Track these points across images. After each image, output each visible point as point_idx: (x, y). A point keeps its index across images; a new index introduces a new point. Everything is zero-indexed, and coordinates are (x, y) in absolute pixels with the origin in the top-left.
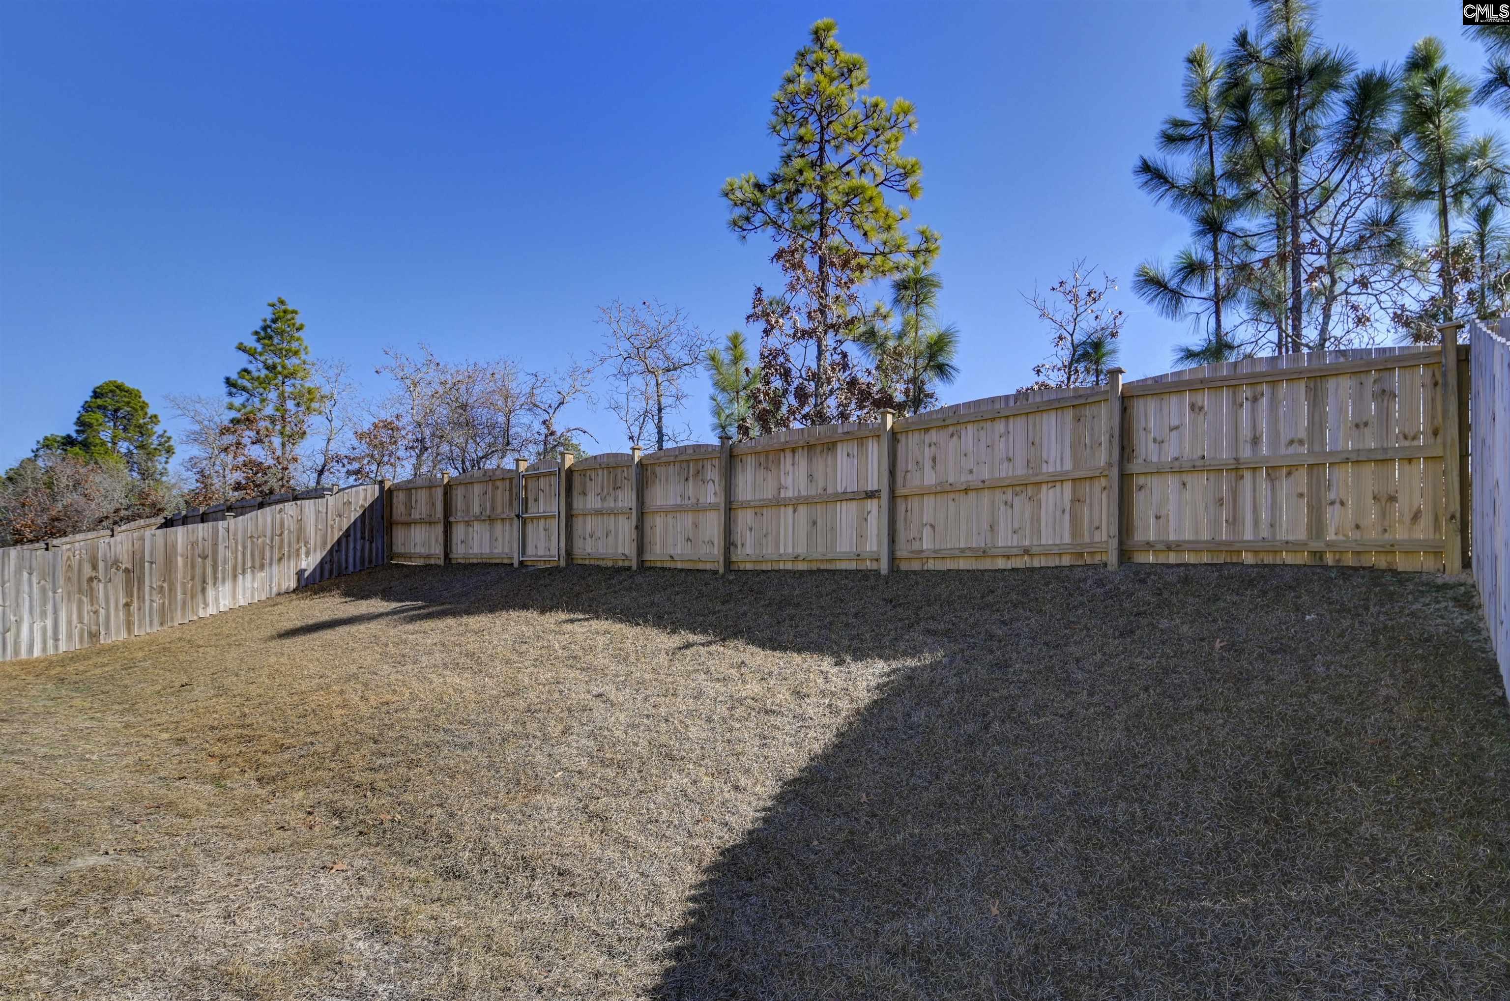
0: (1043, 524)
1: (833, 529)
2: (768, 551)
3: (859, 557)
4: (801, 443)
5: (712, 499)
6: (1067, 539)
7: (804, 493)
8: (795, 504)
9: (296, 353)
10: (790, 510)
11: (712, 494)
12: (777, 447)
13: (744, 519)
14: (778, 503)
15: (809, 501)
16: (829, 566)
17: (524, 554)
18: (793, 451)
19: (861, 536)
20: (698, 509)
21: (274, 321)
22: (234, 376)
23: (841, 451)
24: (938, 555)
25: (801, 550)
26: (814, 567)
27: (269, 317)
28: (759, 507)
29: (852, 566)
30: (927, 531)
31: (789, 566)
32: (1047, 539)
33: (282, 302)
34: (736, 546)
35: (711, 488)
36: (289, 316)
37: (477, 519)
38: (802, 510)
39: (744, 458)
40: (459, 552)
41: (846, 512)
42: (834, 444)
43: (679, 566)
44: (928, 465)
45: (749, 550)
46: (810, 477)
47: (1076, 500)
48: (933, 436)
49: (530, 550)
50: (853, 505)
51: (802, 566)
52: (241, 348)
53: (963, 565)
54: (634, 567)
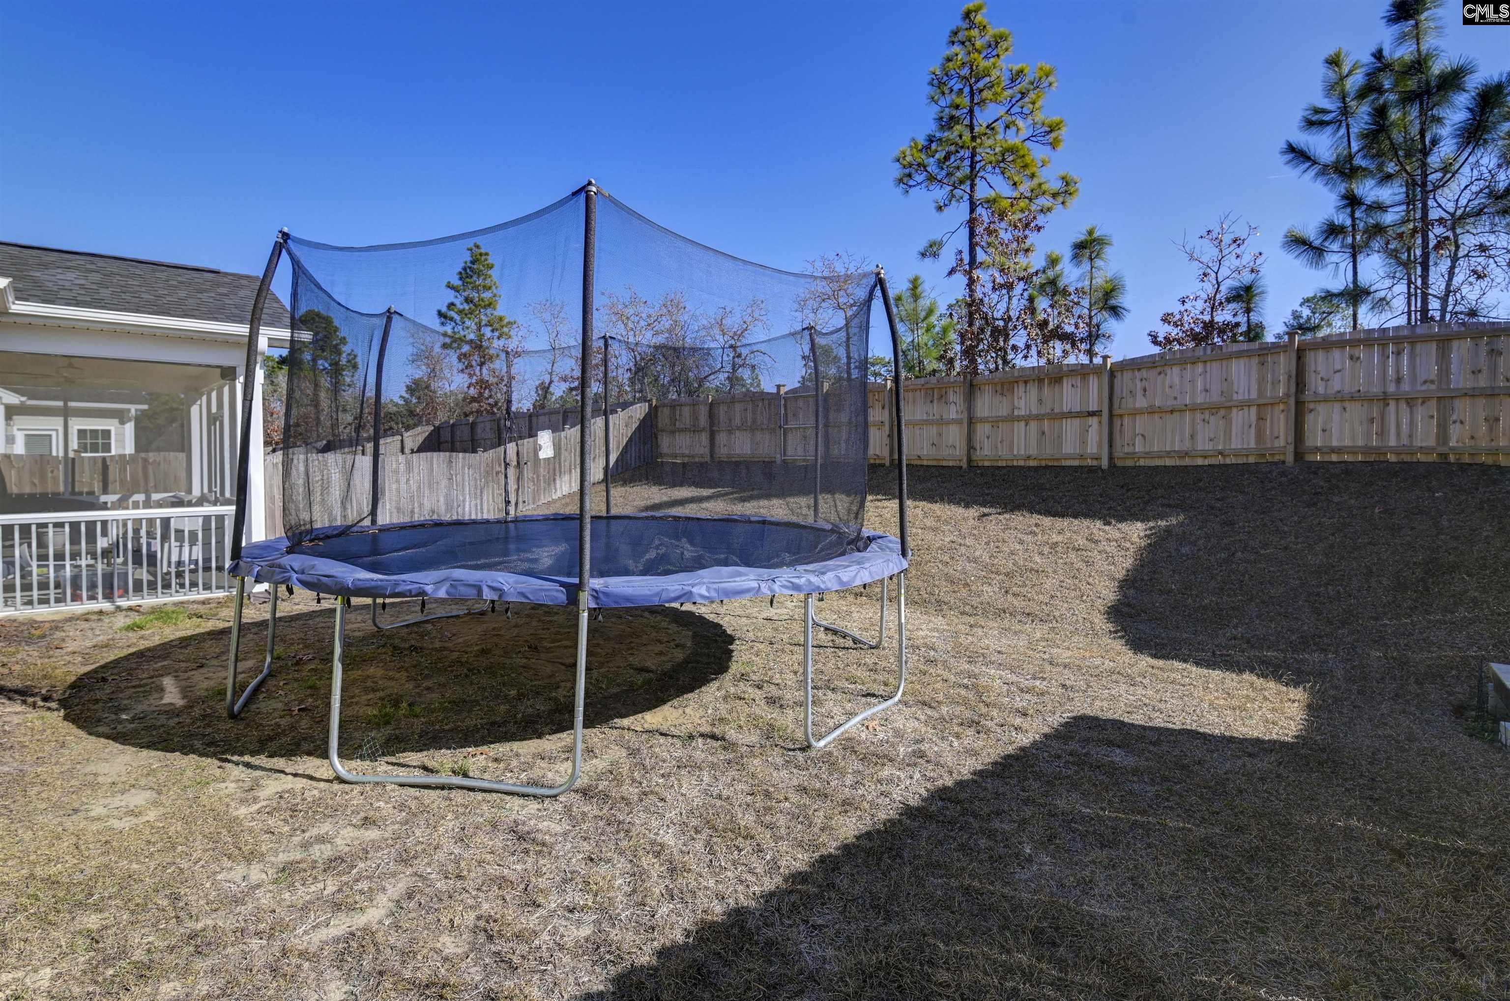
0: (1234, 433)
1: (1060, 437)
2: (1003, 452)
3: (1082, 457)
4: (1033, 377)
5: (953, 415)
6: (1253, 445)
7: (1034, 412)
8: (1027, 419)
9: (490, 288)
10: (1023, 424)
11: (954, 410)
12: (1011, 380)
13: (982, 431)
14: (1012, 419)
15: (1039, 418)
16: (1056, 464)
17: (785, 455)
18: (1026, 382)
19: (1084, 442)
20: (941, 422)
21: (473, 262)
22: (444, 310)
23: (1066, 384)
24: (1148, 455)
25: (1033, 451)
26: (1043, 463)
27: (469, 259)
28: (995, 422)
29: (1076, 463)
30: (1138, 441)
31: (1021, 463)
32: (1235, 444)
33: (478, 247)
34: (975, 449)
35: (953, 408)
36: (483, 258)
37: (738, 429)
38: (1033, 425)
39: (982, 387)
40: (722, 452)
41: (1071, 427)
42: (1061, 378)
43: (925, 463)
44: (1139, 393)
45: (987, 451)
46: (1040, 401)
47: (1261, 418)
48: (1144, 373)
49: (790, 451)
50: (1076, 421)
51: (1032, 463)
52: (450, 286)
53: (1169, 462)
54: (887, 464)
